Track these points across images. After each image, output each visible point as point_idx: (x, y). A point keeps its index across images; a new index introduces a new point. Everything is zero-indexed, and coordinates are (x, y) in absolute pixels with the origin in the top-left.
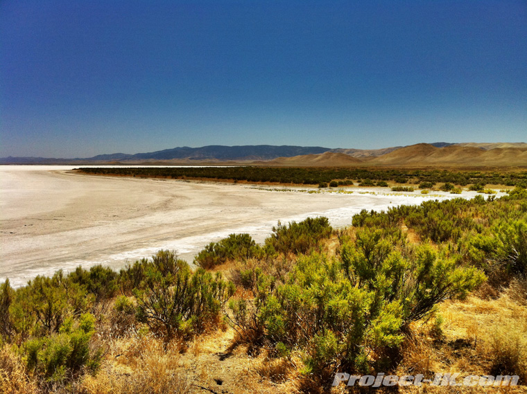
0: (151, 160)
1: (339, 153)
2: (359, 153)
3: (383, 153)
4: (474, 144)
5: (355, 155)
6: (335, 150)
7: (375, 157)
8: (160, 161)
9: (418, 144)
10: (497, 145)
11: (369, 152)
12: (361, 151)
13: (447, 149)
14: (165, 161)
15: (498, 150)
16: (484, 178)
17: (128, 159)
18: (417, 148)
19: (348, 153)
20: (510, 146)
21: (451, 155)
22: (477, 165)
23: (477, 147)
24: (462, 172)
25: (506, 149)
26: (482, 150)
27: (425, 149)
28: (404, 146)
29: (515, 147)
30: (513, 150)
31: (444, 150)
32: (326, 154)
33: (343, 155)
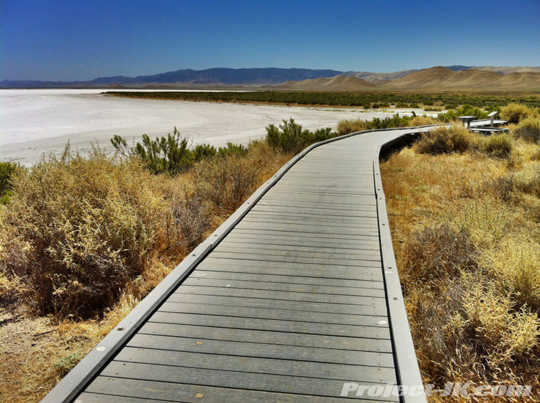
0: (153, 84)
1: (352, 76)
2: (373, 76)
3: (397, 77)
4: (492, 67)
5: (368, 79)
6: (347, 73)
7: (389, 81)
8: (163, 84)
9: (435, 68)
10: (516, 69)
11: (383, 75)
12: (374, 74)
13: (465, 72)
14: (168, 84)
15: (517, 75)
16: (498, 101)
17: (130, 82)
18: (434, 72)
19: (361, 76)
20: (529, 70)
21: (468, 79)
22: (493, 90)
23: (495, 70)
24: (479, 96)
25: (524, 73)
26: (500, 74)
27: (442, 72)
28: (419, 69)
29: (534, 71)
30: (532, 75)
31: (461, 74)
32: (339, 78)
33: (356, 79)
